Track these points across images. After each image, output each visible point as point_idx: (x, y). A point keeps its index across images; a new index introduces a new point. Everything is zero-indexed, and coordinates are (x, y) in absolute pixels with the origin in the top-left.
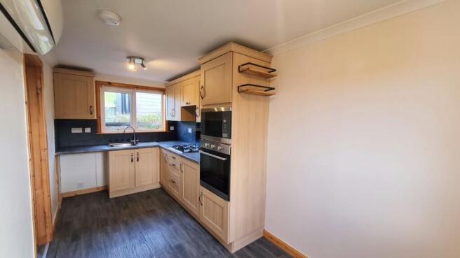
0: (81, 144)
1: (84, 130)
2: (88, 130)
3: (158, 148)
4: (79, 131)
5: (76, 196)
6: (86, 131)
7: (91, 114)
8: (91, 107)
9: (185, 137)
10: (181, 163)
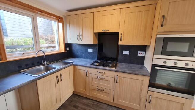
9: (83, 54)
10: (117, 76)
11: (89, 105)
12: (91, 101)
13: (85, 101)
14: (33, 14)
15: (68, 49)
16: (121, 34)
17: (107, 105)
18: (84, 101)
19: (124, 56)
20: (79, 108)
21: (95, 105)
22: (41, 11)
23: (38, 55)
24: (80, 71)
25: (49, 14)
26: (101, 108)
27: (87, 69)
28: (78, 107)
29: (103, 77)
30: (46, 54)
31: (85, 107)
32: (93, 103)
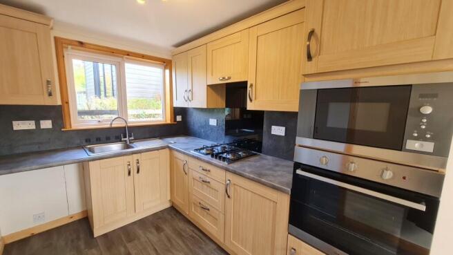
0: (35, 148)
1: (38, 125)
2: (46, 124)
3: (167, 150)
4: (29, 125)
5: (33, 236)
6: (42, 127)
7: (50, 94)
8: (48, 82)
9: (202, 130)
10: (228, 182)
11: (183, 234)
12: (192, 228)
13: (181, 225)
14: (119, 60)
15: (179, 118)
16: (251, 85)
17: (215, 247)
18: (179, 223)
19: (275, 140)
20: (162, 234)
21: (193, 237)
22: (128, 54)
23: (113, 126)
24: (179, 161)
25: (143, 56)
26: (200, 248)
27: (186, 158)
28: (163, 230)
29: (208, 180)
30: (129, 125)
31: (174, 236)
32: (191, 233)
